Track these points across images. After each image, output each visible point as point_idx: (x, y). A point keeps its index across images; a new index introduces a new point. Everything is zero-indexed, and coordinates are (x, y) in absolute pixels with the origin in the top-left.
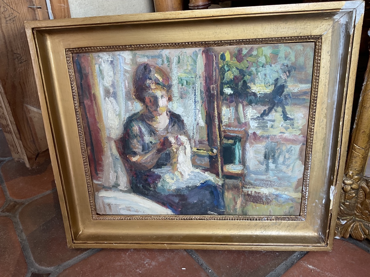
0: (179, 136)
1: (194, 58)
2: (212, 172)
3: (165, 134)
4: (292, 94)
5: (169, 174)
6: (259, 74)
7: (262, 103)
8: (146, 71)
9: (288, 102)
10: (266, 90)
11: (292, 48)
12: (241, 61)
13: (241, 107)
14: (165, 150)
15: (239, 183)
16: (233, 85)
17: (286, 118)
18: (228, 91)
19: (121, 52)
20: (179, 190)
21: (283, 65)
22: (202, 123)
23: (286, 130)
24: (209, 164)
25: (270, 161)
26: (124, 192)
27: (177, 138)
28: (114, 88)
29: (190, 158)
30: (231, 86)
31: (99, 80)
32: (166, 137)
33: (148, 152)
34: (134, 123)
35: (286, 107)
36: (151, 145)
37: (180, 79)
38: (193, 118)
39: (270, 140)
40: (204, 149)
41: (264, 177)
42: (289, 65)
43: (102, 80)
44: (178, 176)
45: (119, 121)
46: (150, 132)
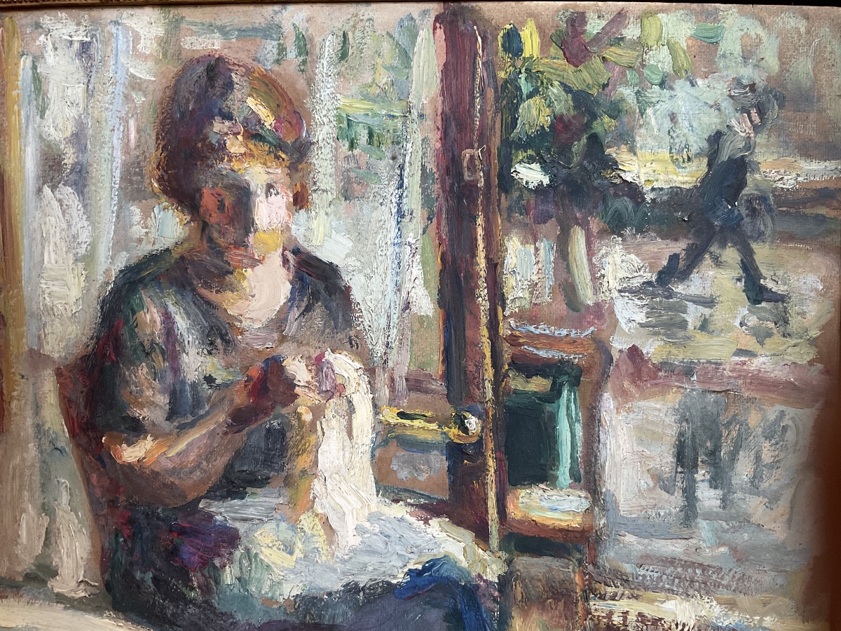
0: (329, 356)
1: (404, 41)
2: (458, 521)
3: (269, 344)
4: (774, 195)
5: (272, 525)
6: (649, 111)
7: (664, 227)
8: (213, 87)
9: (762, 228)
10: (677, 175)
11: (768, 21)
12: (581, 62)
13: (579, 239)
14: (266, 414)
15: (574, 572)
16: (548, 150)
17: (756, 292)
18: (531, 174)
19: (126, 12)
20: (314, 604)
21: (738, 82)
22: (425, 304)
23: (761, 343)
24: (447, 481)
25: (702, 474)
26: (73, 607)
27: (318, 365)
28: (82, 149)
29: (368, 456)
30: (542, 157)
31: (28, 117)
32: (273, 358)
33: (192, 425)
34: (145, 295)
35: (754, 246)
36: (210, 391)
37: (345, 122)
38: (388, 281)
39: (699, 381)
40: (429, 414)
41: (674, 548)
42: (761, 85)
43: (38, 118)
44: (314, 535)
45: (83, 284)
46: (208, 336)
